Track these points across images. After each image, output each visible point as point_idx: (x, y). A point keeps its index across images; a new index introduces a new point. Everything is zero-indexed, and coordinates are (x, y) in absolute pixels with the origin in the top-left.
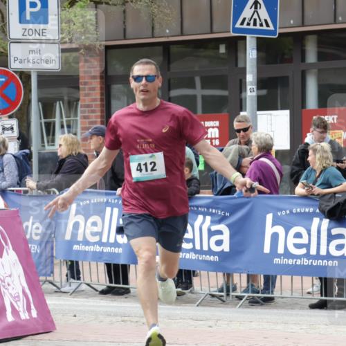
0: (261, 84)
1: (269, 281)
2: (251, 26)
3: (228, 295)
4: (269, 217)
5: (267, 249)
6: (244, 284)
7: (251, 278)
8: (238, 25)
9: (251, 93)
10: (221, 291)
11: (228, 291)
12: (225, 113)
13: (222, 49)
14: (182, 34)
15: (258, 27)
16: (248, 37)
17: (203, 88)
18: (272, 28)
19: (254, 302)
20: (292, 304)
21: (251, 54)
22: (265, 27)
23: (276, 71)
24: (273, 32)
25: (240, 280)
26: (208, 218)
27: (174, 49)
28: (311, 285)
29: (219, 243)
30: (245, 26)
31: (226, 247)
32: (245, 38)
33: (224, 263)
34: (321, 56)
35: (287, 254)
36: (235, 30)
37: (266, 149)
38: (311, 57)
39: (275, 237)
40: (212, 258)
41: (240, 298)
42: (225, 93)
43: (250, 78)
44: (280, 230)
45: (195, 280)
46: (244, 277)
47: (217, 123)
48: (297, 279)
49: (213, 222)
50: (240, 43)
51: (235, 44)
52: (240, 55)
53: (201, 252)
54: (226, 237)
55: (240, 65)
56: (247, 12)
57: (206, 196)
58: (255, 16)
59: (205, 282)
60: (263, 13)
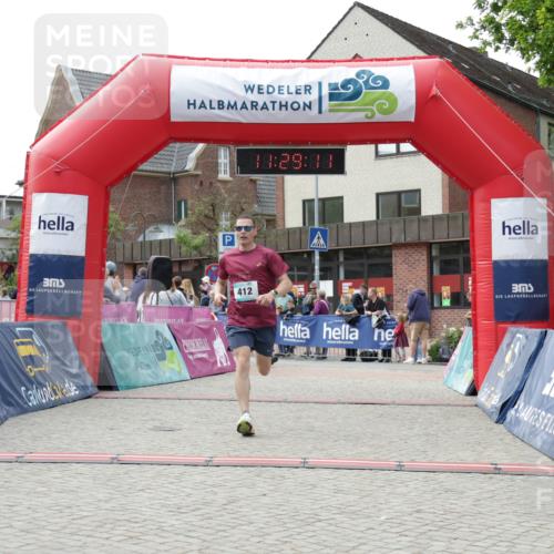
0: (321, 270)
1: (325, 350)
2: (317, 247)
3: (308, 356)
4: (325, 325)
5: (324, 337)
7: (318, 349)
8: (311, 246)
9: (317, 273)
10: (305, 354)
12: (306, 282)
13: (305, 256)
14: (289, 250)
15: (320, 247)
16: (316, 251)
17: (297, 271)
18: (325, 247)
19: (319, 359)
20: (334, 359)
21: (317, 257)
22: (322, 247)
23: (327, 265)
24: (326, 249)
25: (313, 350)
27: (286, 256)
28: (342, 353)
30: (314, 246)
31: (308, 337)
32: (314, 251)
33: (308, 343)
34: (345, 259)
35: (333, 339)
36: (310, 248)
37: (323, 296)
38: (341, 259)
39: (328, 332)
40: (302, 341)
41: (313, 357)
42: (306, 273)
43: (317, 267)
44: (329, 329)
47: (303, 286)
48: (336, 349)
50: (312, 253)
51: (310, 254)
52: (312, 258)
54: (308, 332)
55: (313, 262)
56: (315, 241)
57: (299, 315)
58: (318, 242)
59: (299, 351)
60: (322, 241)
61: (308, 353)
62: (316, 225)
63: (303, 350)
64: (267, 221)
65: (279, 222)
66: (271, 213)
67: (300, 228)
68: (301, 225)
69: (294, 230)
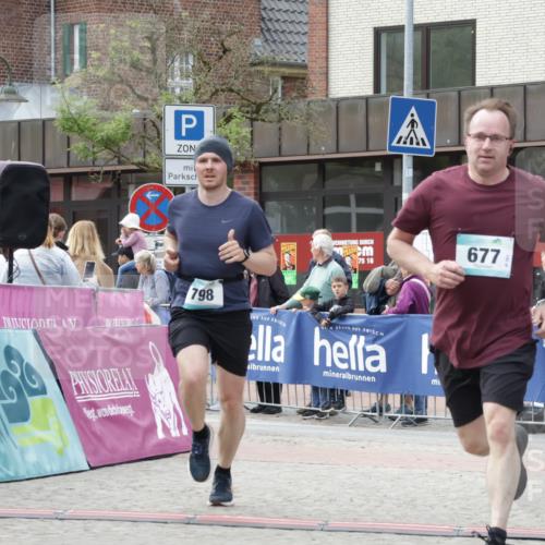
2: (408, 145)
3: (381, 415)
4: (424, 339)
5: (425, 369)
6: (398, 404)
7: (405, 399)
8: (394, 144)
10: (374, 410)
11: (381, 411)
12: (379, 232)
13: (378, 167)
14: (338, 152)
15: (414, 146)
16: (405, 155)
17: (358, 205)
18: (428, 147)
19: (407, 423)
21: (408, 172)
22: (421, 146)
24: (430, 151)
25: (394, 400)
26: (362, 338)
27: (329, 167)
29: (375, 363)
30: (401, 144)
31: (383, 368)
32: (401, 157)
33: (383, 383)
36: (392, 148)
40: (368, 379)
41: (393, 419)
42: (380, 211)
45: (348, 400)
46: (398, 397)
47: (372, 242)
49: (367, 342)
50: (397, 161)
51: (392, 162)
52: (396, 174)
53: (357, 372)
54: (382, 357)
55: (396, 183)
56: (404, 131)
57: (360, 315)
58: (412, 135)
59: (358, 402)
60: (420, 132)
61: (380, 409)
62: (408, 93)
63: (369, 399)
64: (284, 78)
65: (315, 81)
66: (293, 59)
67: (367, 99)
68: (369, 91)
69: (351, 103)
